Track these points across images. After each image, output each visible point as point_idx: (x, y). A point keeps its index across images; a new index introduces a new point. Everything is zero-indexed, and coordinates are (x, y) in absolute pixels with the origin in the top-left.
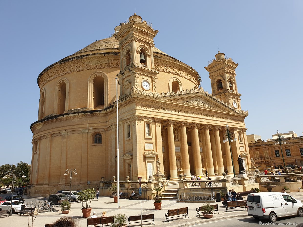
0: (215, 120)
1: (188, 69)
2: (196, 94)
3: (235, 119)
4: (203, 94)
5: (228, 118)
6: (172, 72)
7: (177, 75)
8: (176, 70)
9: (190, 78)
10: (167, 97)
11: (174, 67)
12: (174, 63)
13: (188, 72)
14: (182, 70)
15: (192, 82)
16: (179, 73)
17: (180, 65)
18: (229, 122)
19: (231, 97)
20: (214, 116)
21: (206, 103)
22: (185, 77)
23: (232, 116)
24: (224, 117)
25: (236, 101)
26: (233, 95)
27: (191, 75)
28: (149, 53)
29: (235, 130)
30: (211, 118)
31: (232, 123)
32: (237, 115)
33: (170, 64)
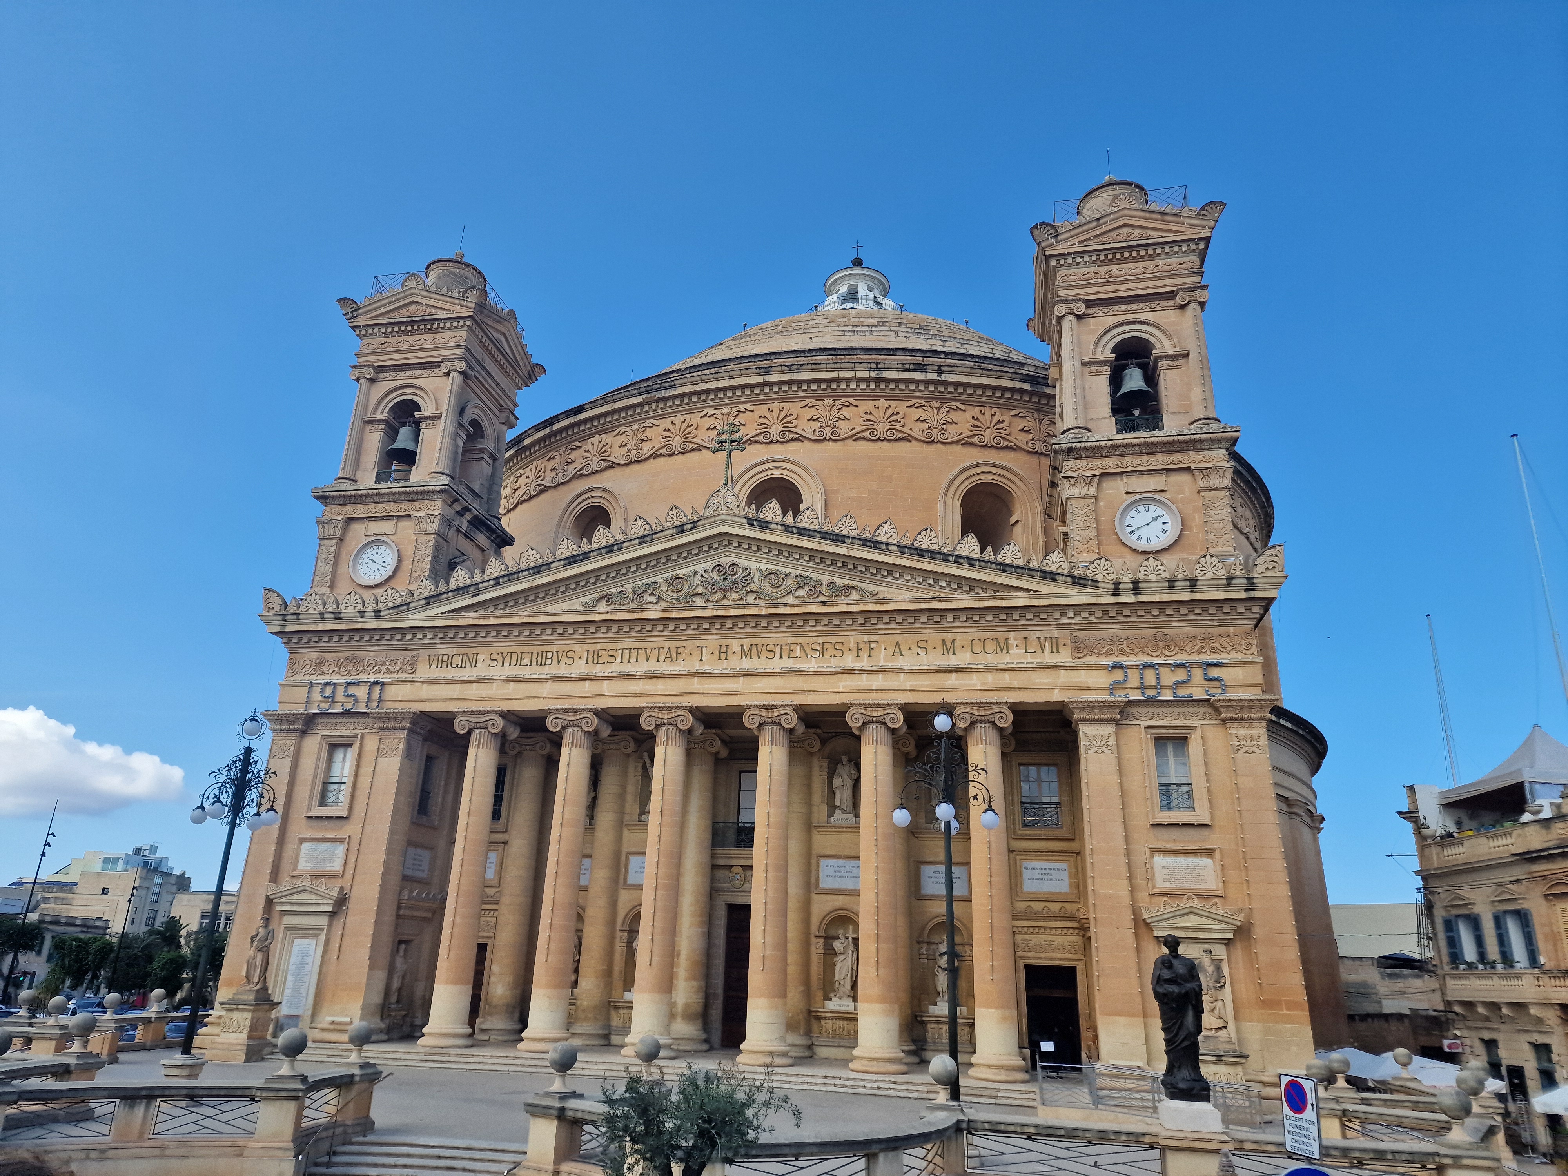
0: (850, 672)
1: (888, 381)
2: (671, 537)
3: (1120, 632)
4: (736, 525)
5: (1013, 642)
6: (757, 438)
7: (792, 440)
8: (787, 419)
9: (927, 426)
10: (445, 596)
11: (776, 406)
12: (762, 385)
13: (907, 398)
14: (844, 400)
15: (957, 442)
16: (807, 428)
17: (809, 382)
18: (1020, 669)
19: (1096, 479)
20: (851, 641)
21: (787, 570)
22: (867, 434)
23: (1064, 620)
24: (958, 637)
25: (1167, 495)
26: (1121, 455)
27: (939, 409)
28: (437, 409)
29: (1093, 720)
30: (816, 663)
31: (1055, 668)
32: (1113, 600)
33: (745, 398)
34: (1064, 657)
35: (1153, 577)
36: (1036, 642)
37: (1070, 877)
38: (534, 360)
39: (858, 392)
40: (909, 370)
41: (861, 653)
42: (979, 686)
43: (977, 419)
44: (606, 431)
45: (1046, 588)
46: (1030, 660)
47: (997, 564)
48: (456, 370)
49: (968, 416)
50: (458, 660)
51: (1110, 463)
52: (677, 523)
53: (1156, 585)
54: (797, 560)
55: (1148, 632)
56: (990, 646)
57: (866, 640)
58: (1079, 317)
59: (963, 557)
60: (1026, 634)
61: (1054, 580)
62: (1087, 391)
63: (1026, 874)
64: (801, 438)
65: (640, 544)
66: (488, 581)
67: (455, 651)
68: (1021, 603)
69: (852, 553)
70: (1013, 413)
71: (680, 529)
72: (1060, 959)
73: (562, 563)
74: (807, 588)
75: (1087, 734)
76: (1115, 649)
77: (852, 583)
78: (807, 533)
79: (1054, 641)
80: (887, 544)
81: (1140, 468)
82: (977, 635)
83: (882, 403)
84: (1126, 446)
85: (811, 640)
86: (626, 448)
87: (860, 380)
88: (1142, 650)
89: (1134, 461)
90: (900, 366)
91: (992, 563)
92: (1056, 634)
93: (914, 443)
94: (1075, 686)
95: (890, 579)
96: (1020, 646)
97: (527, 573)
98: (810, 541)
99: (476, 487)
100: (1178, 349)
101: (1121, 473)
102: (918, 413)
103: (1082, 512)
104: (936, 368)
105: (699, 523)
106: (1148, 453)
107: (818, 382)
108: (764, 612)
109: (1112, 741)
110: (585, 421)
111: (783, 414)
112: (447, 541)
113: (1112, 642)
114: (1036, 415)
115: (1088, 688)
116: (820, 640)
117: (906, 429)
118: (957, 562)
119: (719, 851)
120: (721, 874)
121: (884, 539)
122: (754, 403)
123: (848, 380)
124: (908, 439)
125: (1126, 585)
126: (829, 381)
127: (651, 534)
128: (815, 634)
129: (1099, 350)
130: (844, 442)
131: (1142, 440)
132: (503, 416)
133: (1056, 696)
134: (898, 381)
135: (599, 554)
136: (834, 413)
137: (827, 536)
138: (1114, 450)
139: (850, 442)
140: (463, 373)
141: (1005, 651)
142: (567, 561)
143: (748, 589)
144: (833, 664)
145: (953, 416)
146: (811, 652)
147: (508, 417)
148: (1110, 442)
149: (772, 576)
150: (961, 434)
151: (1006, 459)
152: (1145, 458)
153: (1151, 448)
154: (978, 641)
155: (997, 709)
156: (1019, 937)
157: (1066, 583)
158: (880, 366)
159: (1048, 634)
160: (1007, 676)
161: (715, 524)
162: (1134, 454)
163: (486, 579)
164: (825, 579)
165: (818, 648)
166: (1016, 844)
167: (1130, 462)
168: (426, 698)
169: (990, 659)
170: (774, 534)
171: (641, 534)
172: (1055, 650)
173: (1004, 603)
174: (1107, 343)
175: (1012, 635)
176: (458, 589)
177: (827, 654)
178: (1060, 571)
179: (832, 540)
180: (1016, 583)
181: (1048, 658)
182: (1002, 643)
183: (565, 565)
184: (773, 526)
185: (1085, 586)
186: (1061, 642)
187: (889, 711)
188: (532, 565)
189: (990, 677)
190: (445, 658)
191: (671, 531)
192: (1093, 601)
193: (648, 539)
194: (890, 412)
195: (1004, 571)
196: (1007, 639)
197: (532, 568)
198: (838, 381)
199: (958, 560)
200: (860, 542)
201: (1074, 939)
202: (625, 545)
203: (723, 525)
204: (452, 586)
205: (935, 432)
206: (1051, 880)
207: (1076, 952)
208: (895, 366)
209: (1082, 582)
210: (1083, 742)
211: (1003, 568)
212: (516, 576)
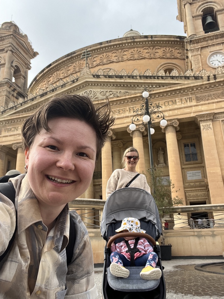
0: (128, 117)
1: (137, 42)
2: (71, 84)
3: (211, 93)
4: (89, 78)
5: (177, 101)
6: (100, 64)
7: (110, 63)
8: (108, 57)
9: (149, 54)
10: (7, 111)
11: (105, 54)
12: (100, 48)
13: (143, 47)
14: (124, 50)
15: (159, 58)
16: (114, 59)
17: (114, 45)
18: (180, 108)
19: (200, 49)
20: (127, 108)
21: (106, 90)
22: (132, 58)
23: (193, 92)
24: (160, 102)
25: (223, 50)
26: (207, 40)
27: (153, 49)
28: (4, 61)
29: (204, 120)
30: (117, 116)
31: (191, 107)
32: (208, 82)
33: (95, 53)
34: (194, 103)
35: (220, 73)
36: (185, 100)
37: (202, 174)
38: (35, 51)
39: (128, 47)
40: (143, 38)
41: (131, 111)
42: (168, 115)
43: (165, 51)
44: (58, 70)
45: (186, 82)
46: (183, 106)
47: (170, 77)
48: (9, 50)
49: (162, 50)
50: (13, 129)
51: (204, 44)
52: (72, 80)
53: (221, 75)
54: (109, 86)
55: (220, 92)
56: (170, 103)
57: (132, 107)
58: (190, 4)
59: (160, 76)
60: (181, 98)
61: (189, 79)
62: (195, 25)
63: (188, 175)
64: (113, 62)
65: (62, 88)
66: (19, 105)
67: (12, 127)
68: (179, 88)
69: (126, 81)
70: (175, 48)
71: (73, 82)
72: (201, 199)
73: (39, 96)
74: (113, 94)
75: (202, 125)
76: (210, 98)
77: (126, 91)
78: (111, 77)
79: (190, 99)
80: (136, 76)
81: (214, 44)
82: (166, 100)
83: (136, 49)
84: (208, 37)
85: (115, 109)
86: (63, 74)
87: (128, 43)
88: (219, 97)
89: (211, 42)
90: (140, 37)
91: (169, 77)
92: (191, 96)
93: (146, 59)
94: (197, 111)
95: (138, 88)
96: (180, 102)
97: (30, 101)
98: (112, 79)
99: (20, 85)
100: (222, 7)
101: (207, 46)
102: (147, 51)
103: (196, 60)
104: (151, 36)
105: (79, 79)
106: (216, 39)
107: (116, 45)
108: (100, 102)
109: (211, 126)
110: (52, 68)
111: (107, 56)
112: (9, 98)
113: (209, 96)
114: (182, 48)
115: (202, 111)
116: (118, 109)
117: (143, 56)
118: (158, 78)
119: (96, 180)
120: (97, 187)
121: (135, 75)
122: (98, 54)
123: (125, 43)
124: (144, 58)
125: (212, 76)
126: (119, 44)
127: (65, 84)
128: (116, 107)
129: (198, 12)
130: (125, 62)
131: (213, 34)
132: (26, 66)
133: (192, 115)
134: (140, 42)
135: (50, 92)
136: (122, 53)
137: (117, 77)
138: (204, 39)
139: (127, 61)
140: (11, 51)
141: (175, 104)
142: (41, 96)
143: (95, 97)
144: (122, 115)
145: (157, 51)
146: (115, 113)
147: (28, 66)
148: (203, 37)
149: (102, 92)
150: (160, 55)
151: (174, 61)
152: (215, 40)
153: (216, 37)
154: (166, 102)
155: (174, 121)
156: (187, 194)
157: (192, 79)
158: (134, 38)
159: (188, 97)
160: (176, 111)
161: (83, 79)
162: (211, 40)
163: (18, 104)
164: (119, 91)
165: (117, 111)
166: (184, 167)
167: (210, 42)
168: (4, 141)
169: (171, 107)
170: (101, 79)
171: (62, 84)
172: (191, 101)
173: (173, 89)
174: (200, 10)
175: (177, 99)
176: (11, 108)
177: (120, 113)
178: (190, 76)
179: (119, 78)
180: (177, 82)
181: (189, 104)
182: (174, 102)
183: (41, 97)
184: (101, 76)
185: (199, 79)
186: (192, 99)
187: (140, 126)
188: (31, 98)
189: (171, 112)
190: (9, 129)
191: (70, 83)
192: (201, 83)
193: (64, 86)
194: (138, 51)
195: (173, 79)
196: (175, 100)
197: (31, 99)
198: (122, 44)
199: (158, 77)
200: (128, 77)
201: (205, 192)
202: (57, 89)
203: (86, 79)
204: (9, 108)
205: (152, 55)
206: (196, 176)
207: (205, 196)
208: (138, 37)
209: (197, 78)
210: (202, 128)
211: (173, 78)
212: (27, 102)
